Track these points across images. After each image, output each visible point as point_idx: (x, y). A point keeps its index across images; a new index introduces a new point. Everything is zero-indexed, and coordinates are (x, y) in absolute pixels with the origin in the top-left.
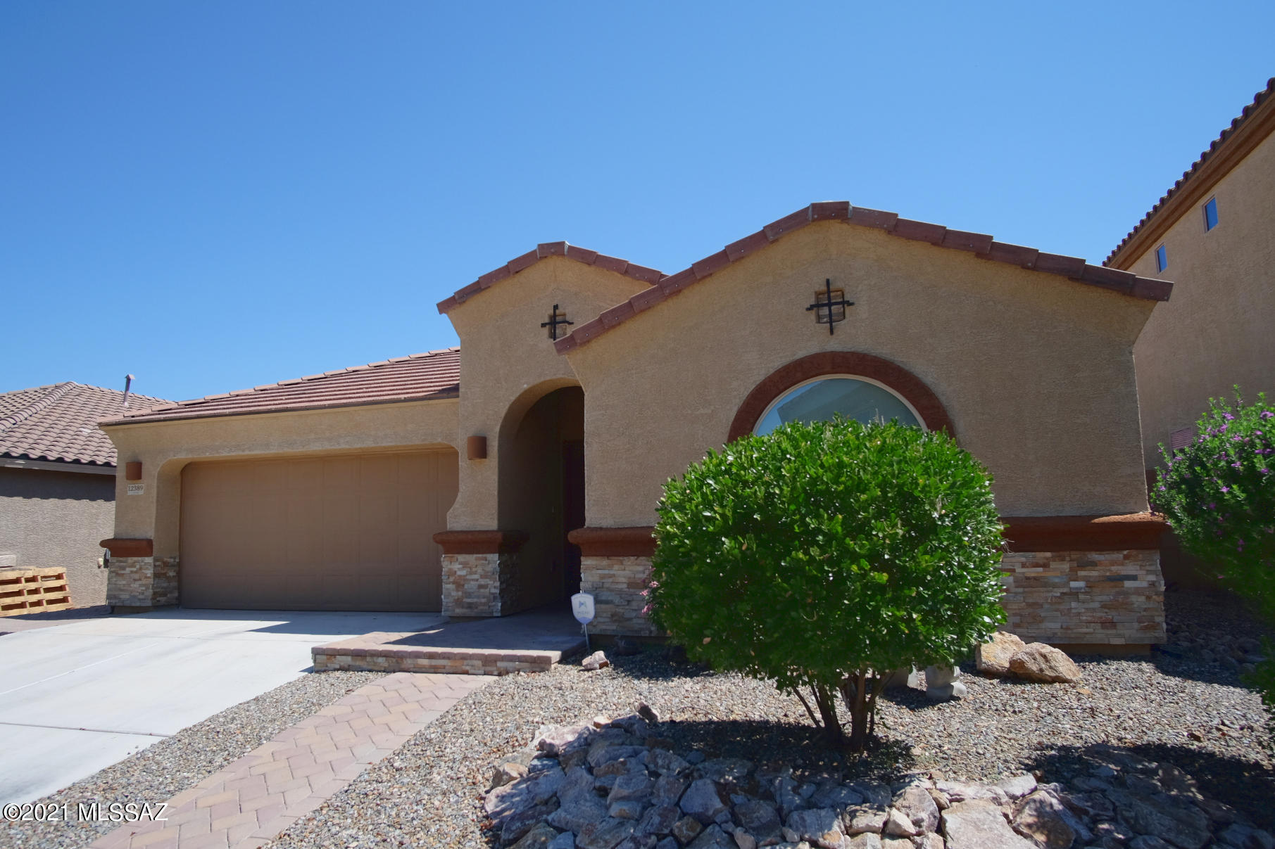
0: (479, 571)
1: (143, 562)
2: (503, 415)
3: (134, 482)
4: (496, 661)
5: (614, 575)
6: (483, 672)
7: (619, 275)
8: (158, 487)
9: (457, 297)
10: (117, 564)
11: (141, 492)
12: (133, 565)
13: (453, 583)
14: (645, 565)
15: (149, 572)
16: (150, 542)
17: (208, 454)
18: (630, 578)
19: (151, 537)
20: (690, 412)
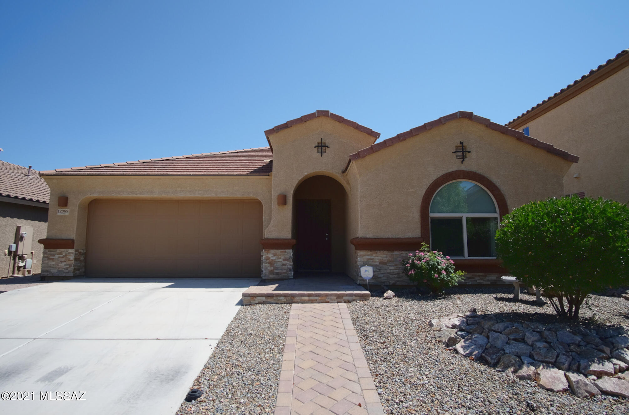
0: (282, 257)
1: (67, 251)
2: (295, 186)
3: (62, 207)
4: (343, 297)
5: (373, 259)
6: (336, 302)
7: (353, 129)
8: (78, 211)
9: (275, 129)
10: (49, 253)
11: (67, 214)
12: (61, 253)
13: (269, 263)
14: (387, 254)
15: (72, 258)
16: (73, 241)
17: (113, 195)
18: (380, 260)
19: (73, 238)
20: (406, 190)
